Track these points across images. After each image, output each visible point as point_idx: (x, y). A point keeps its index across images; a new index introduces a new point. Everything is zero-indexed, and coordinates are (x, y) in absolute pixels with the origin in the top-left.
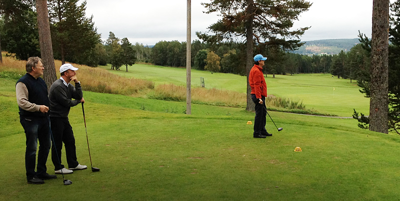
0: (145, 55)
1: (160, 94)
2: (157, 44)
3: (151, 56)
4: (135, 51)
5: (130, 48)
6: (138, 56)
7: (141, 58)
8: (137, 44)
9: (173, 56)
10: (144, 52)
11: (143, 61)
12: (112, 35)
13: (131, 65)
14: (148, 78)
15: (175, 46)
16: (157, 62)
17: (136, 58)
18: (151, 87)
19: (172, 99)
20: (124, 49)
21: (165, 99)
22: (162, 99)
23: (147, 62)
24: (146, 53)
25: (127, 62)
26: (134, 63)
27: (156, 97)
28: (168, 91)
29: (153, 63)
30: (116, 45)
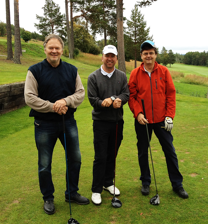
0: (180, 59)
1: (188, 80)
2: (187, 53)
3: (183, 59)
4: (175, 57)
5: (173, 55)
6: (176, 59)
7: (178, 60)
8: (177, 53)
9: (195, 60)
10: (180, 58)
11: (179, 62)
12: (164, 49)
13: (172, 64)
14: (181, 71)
15: (197, 54)
16: (186, 63)
17: (175, 60)
18: (182, 76)
19: (194, 84)
20: (170, 56)
21: (190, 83)
22: (188, 83)
23: (181, 63)
24: (181, 58)
25: (170, 62)
26: (174, 63)
27: (185, 82)
28: (192, 79)
29: (184, 63)
30: (166, 54)
